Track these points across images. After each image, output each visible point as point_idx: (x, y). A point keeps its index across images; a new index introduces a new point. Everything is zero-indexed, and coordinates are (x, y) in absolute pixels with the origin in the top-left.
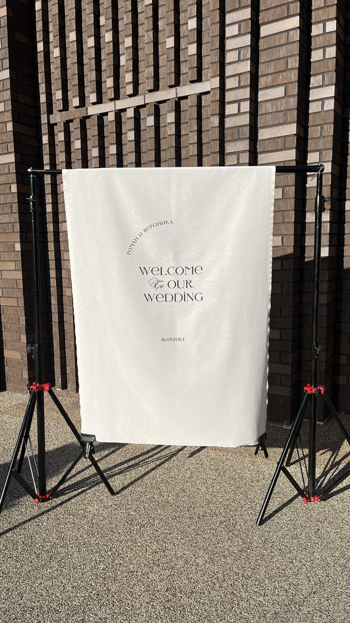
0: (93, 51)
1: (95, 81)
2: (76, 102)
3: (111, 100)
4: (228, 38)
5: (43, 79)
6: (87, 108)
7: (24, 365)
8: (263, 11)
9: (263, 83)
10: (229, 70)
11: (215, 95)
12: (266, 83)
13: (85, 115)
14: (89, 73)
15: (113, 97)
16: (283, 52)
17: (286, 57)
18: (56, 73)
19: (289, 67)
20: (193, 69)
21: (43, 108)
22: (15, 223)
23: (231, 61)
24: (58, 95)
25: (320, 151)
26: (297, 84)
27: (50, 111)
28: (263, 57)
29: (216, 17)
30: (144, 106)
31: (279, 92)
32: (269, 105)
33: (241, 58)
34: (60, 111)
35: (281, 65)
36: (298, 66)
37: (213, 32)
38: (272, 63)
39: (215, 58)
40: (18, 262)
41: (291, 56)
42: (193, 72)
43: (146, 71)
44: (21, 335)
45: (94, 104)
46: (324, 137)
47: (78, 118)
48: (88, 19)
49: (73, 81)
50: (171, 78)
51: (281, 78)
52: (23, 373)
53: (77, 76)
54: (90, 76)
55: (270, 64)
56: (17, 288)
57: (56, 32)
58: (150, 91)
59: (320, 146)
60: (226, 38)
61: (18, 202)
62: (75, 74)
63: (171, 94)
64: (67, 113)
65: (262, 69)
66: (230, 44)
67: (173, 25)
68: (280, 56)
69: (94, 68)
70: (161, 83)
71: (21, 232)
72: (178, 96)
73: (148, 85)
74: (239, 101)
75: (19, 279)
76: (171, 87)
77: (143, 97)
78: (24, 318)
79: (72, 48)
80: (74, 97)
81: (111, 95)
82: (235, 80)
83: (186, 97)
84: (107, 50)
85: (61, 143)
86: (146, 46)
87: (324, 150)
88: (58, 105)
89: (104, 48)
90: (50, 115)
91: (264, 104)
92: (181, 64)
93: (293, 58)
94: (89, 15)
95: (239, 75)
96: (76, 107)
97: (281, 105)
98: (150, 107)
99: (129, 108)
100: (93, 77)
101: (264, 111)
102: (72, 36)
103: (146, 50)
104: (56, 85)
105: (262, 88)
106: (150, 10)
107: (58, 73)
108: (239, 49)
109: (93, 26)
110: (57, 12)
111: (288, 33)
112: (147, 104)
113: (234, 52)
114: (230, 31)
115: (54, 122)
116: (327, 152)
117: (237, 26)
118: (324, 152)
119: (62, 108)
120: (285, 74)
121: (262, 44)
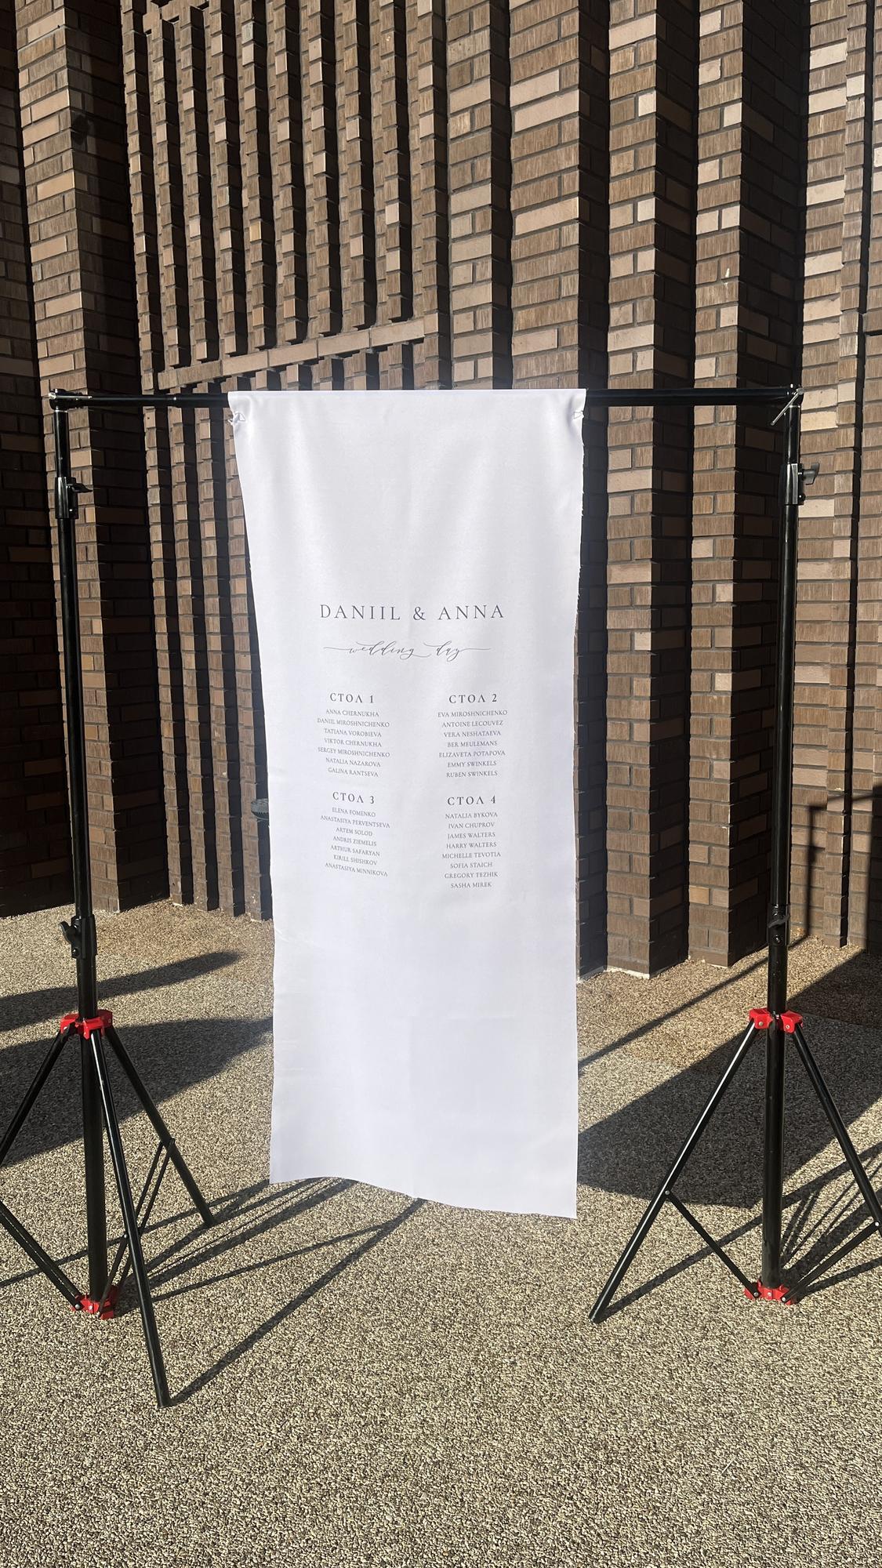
0: (229, 256)
1: (233, 314)
2: (200, 350)
3: (262, 348)
4: (455, 240)
5: (145, 308)
6: (221, 363)
7: (110, 855)
8: (519, 185)
9: (521, 321)
10: (457, 300)
11: (431, 345)
12: (527, 321)
13: (219, 375)
14: (223, 298)
15: (263, 343)
16: (552, 265)
17: (557, 276)
18: (168, 297)
19: (564, 294)
20: (395, 298)
21: (146, 362)
22: (93, 580)
23: (460, 283)
24: (171, 337)
25: (632, 447)
26: (576, 326)
27: (158, 365)
28: (521, 274)
29: (429, 202)
30: (315, 361)
31: (548, 339)
32: (532, 362)
33: (478, 278)
34: (176, 367)
35: (550, 290)
36: (577, 292)
37: (426, 231)
38: (536, 285)
39: (430, 280)
40: (98, 656)
41: (566, 274)
42: (395, 302)
43: (319, 298)
44: (105, 796)
45: (232, 355)
46: (638, 421)
47: (205, 381)
48: (221, 198)
49: (197, 312)
50: (358, 311)
51: (551, 315)
52: (109, 869)
53: (203, 302)
54: (226, 304)
55: (533, 287)
56: (96, 706)
57: (166, 217)
58: (326, 335)
59: (632, 438)
60: (450, 241)
61: (98, 541)
62: (199, 300)
63: (361, 341)
64: (187, 371)
65: (518, 296)
66: (458, 252)
67: (361, 215)
68: (548, 272)
69: (232, 289)
70: (345, 321)
71: (102, 597)
72: (373, 345)
73: (321, 324)
74: (475, 357)
75: (100, 689)
76: (360, 328)
77: (314, 344)
78: (109, 763)
79: (194, 249)
80: (198, 341)
81: (260, 342)
82: (468, 318)
83: (384, 348)
84: (254, 256)
85: (178, 427)
86: (317, 251)
87: (639, 445)
88: (172, 356)
89: (249, 250)
90: (159, 374)
91: (524, 361)
92: (378, 286)
93: (569, 277)
94: (221, 189)
95: (474, 308)
96: (203, 361)
97: (552, 363)
98: (325, 364)
99: (291, 364)
100: (230, 306)
101: (523, 374)
102: (194, 228)
103: (318, 259)
104: (169, 318)
105: (520, 331)
106: (322, 184)
107: (171, 296)
108: (473, 261)
109: (228, 210)
110: (167, 180)
111: (560, 229)
112: (322, 358)
113: (465, 266)
114: (458, 227)
115: (167, 387)
116: (643, 448)
117: (469, 217)
118: (639, 450)
119: (177, 362)
120: (556, 305)
121: (517, 249)
